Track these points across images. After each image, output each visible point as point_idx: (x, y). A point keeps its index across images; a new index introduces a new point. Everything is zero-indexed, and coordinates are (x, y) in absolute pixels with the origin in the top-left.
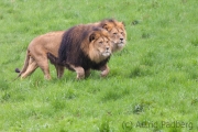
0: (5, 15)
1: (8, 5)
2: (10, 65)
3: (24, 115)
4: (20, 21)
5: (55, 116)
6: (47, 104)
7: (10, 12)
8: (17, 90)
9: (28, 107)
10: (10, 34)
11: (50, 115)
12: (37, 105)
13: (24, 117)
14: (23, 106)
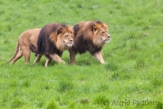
0: (114, 11)
1: (116, 3)
2: (118, 51)
3: (129, 91)
4: (127, 15)
5: (154, 91)
6: (148, 82)
7: (118, 8)
8: (124, 71)
9: (132, 84)
10: (118, 26)
11: (150, 91)
12: (140, 83)
13: (129, 92)
14: (129, 84)
